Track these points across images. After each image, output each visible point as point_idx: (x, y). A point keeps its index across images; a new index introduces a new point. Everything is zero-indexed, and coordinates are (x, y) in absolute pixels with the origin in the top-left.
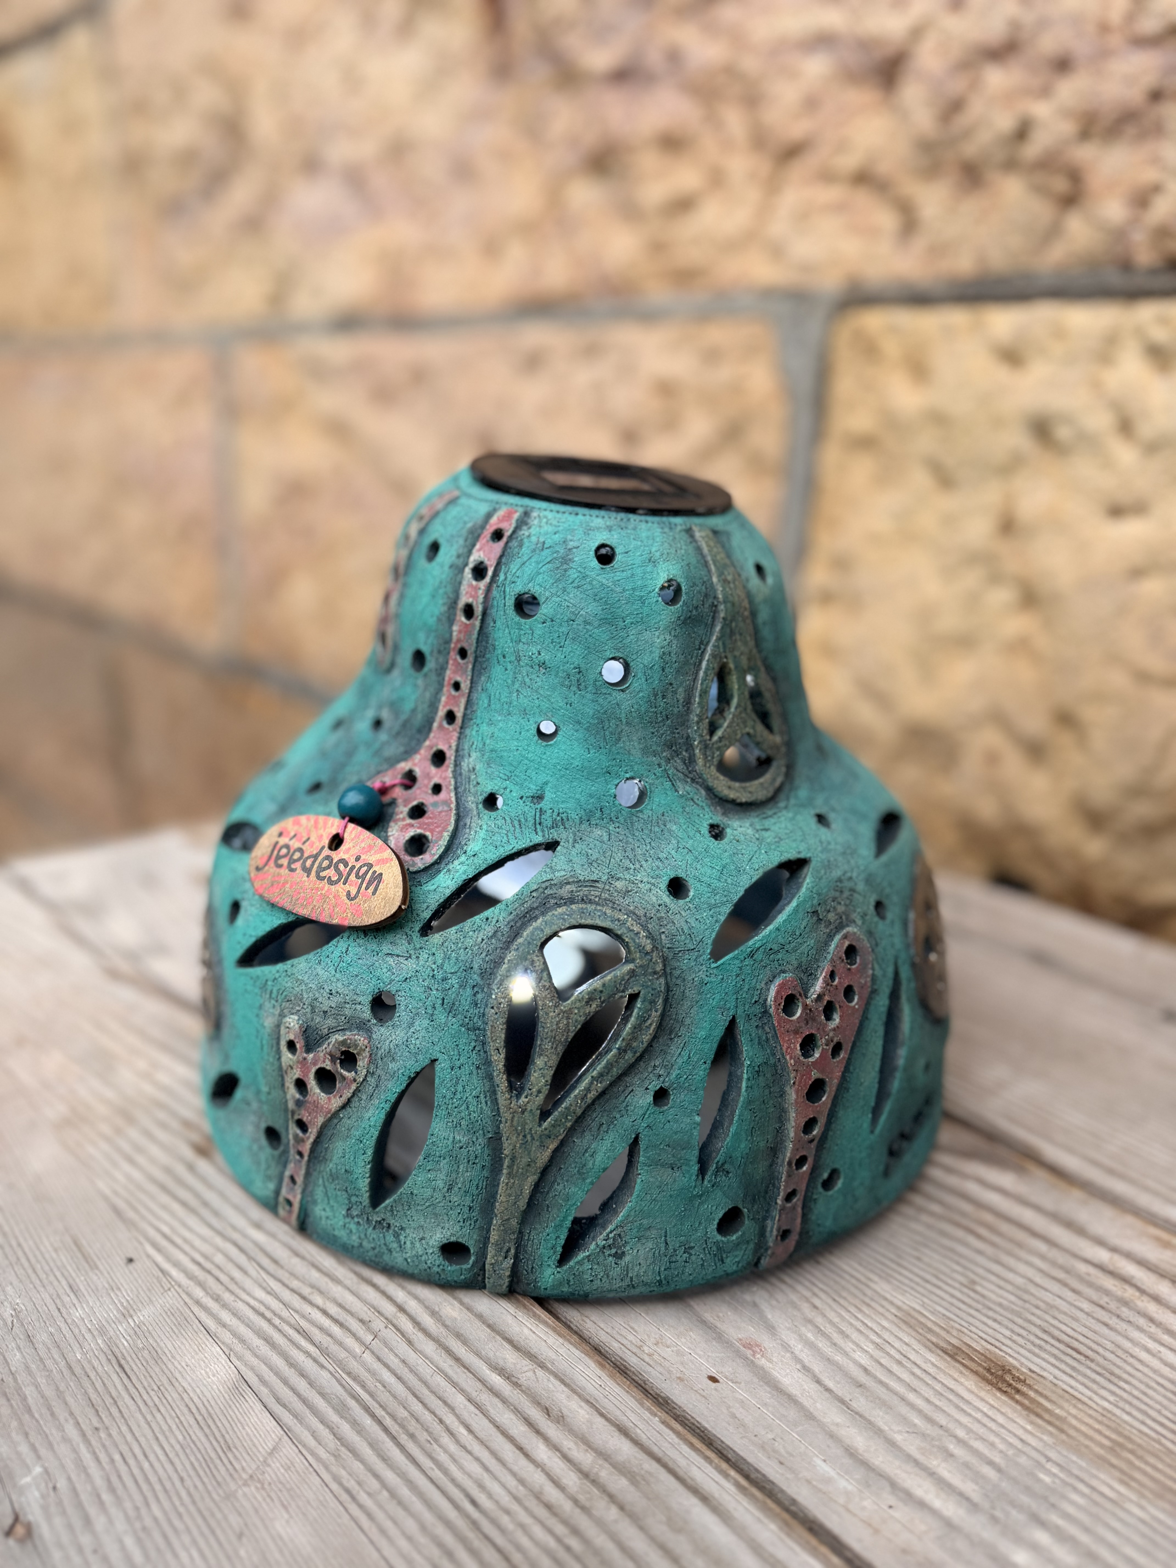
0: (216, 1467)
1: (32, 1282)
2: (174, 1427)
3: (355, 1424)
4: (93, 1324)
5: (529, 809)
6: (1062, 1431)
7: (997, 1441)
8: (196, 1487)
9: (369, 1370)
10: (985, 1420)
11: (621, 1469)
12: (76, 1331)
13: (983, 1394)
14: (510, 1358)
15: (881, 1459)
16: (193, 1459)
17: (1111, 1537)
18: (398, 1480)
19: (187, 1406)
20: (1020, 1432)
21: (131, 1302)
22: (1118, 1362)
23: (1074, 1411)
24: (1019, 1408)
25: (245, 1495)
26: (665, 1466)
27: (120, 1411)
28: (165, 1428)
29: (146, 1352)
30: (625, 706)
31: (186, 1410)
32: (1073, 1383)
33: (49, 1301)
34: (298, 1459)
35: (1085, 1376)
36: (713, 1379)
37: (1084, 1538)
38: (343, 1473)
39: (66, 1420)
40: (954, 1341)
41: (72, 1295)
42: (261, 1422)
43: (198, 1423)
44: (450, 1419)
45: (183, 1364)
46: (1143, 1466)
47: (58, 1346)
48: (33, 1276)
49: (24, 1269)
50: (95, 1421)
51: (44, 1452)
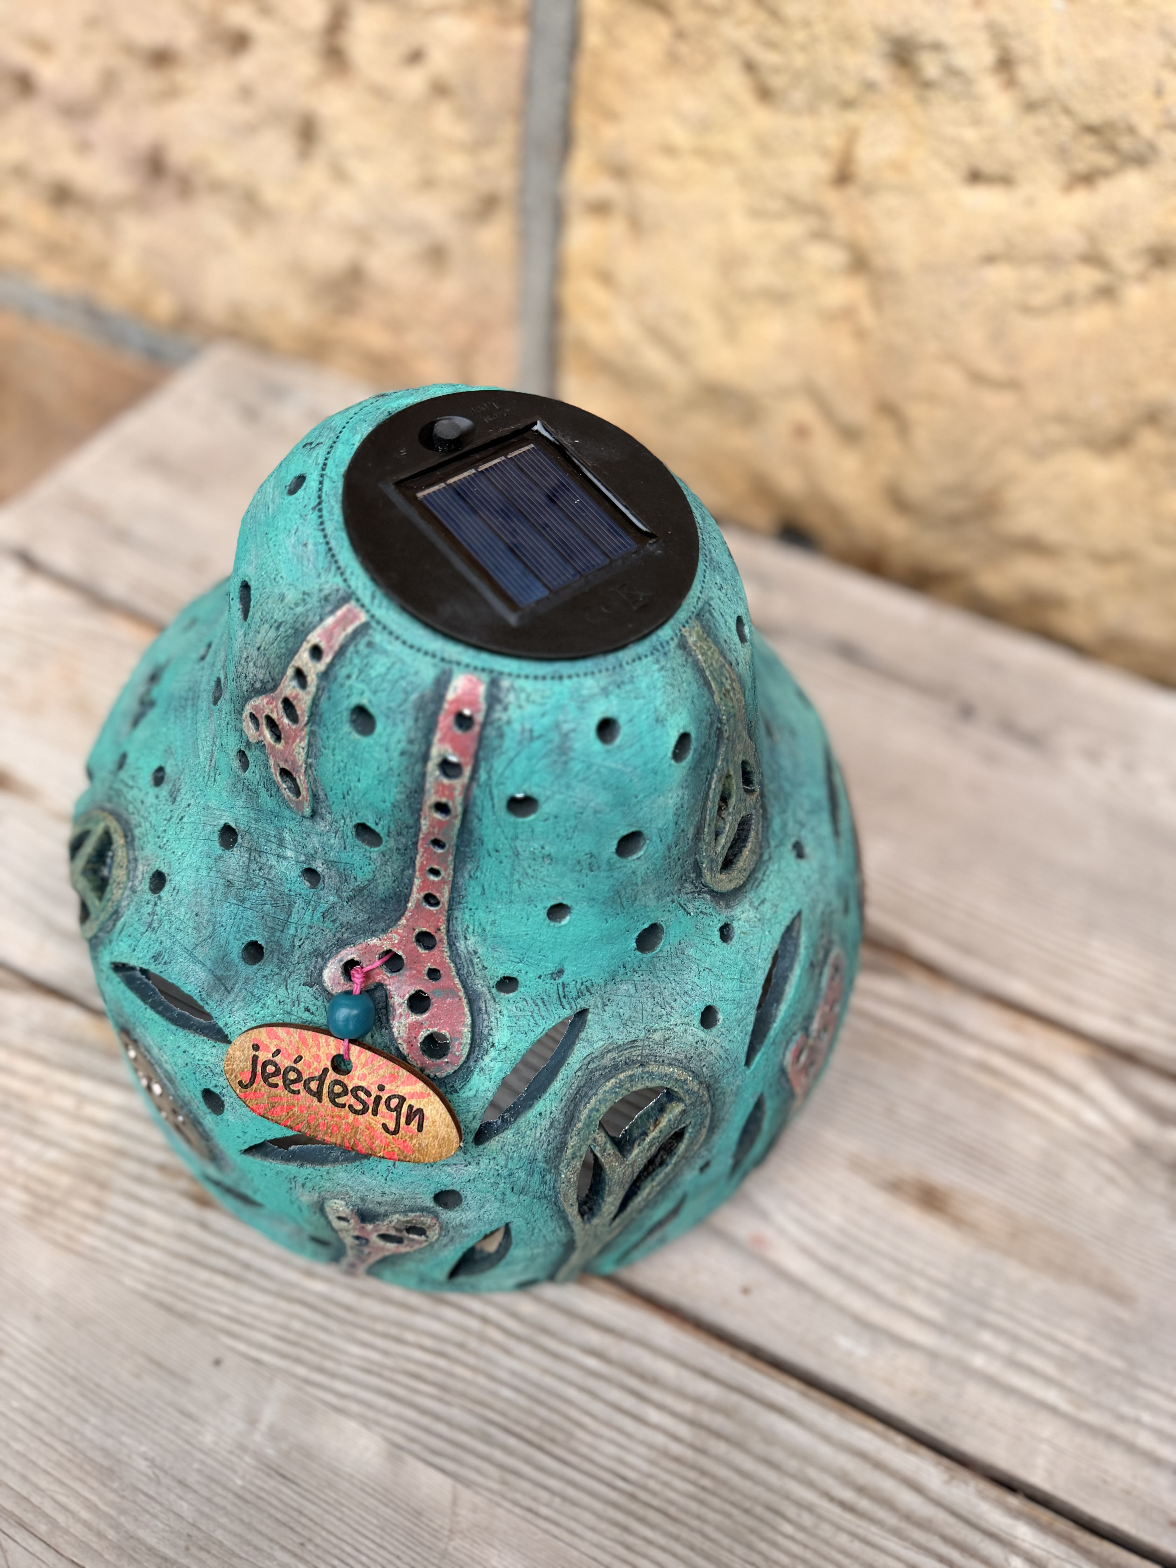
0: (420, 1535)
1: (142, 1424)
2: (364, 1514)
4: (230, 1445)
5: (551, 987)
7: (941, 1262)
8: (414, 1559)
9: (490, 1393)
11: (715, 1407)
12: (220, 1458)
13: (923, 1219)
14: (594, 1338)
16: (397, 1536)
18: (561, 1483)
19: (362, 1489)
21: (248, 1406)
24: (948, 1219)
25: (455, 1549)
26: (745, 1394)
27: (311, 1520)
29: (295, 1452)
30: (641, 871)
31: (364, 1495)
33: (172, 1436)
36: (746, 1291)
38: (518, 1496)
40: (892, 1174)
41: (188, 1421)
42: (432, 1479)
43: (381, 1502)
44: (574, 1414)
45: (334, 1450)
47: (213, 1480)
48: (137, 1415)
49: (124, 1412)
50: (295, 1537)
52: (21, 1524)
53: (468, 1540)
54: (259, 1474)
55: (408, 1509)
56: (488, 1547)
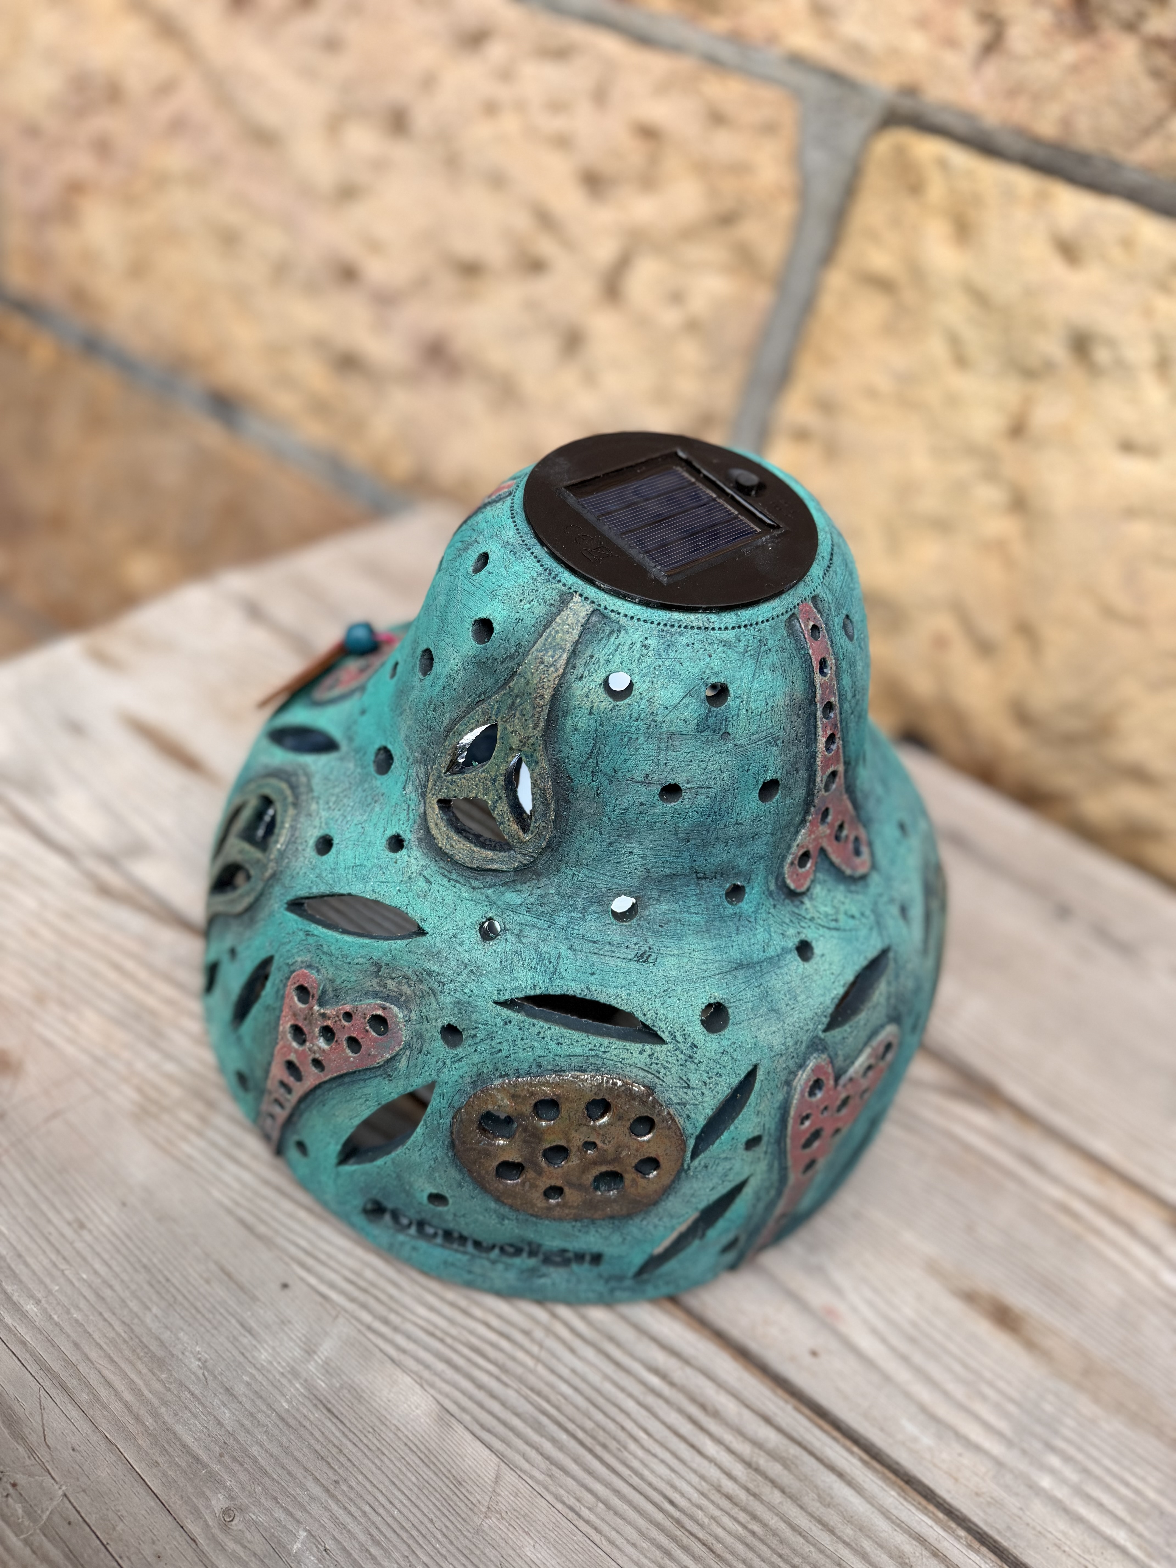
0: (456, 1505)
1: (201, 1325)
2: (404, 1469)
3: (554, 1441)
4: (283, 1367)
6: (1051, 1362)
7: (1010, 1377)
8: (445, 1526)
9: (548, 1385)
11: (773, 1455)
12: (271, 1377)
13: (996, 1335)
14: (660, 1358)
16: (433, 1499)
18: (607, 1490)
19: (406, 1444)
21: (308, 1336)
25: (490, 1527)
26: (806, 1449)
28: (396, 1471)
29: (345, 1391)
31: (407, 1450)
33: (229, 1345)
34: (520, 1485)
36: (814, 1354)
38: (562, 1492)
39: (306, 1478)
40: (968, 1286)
41: (247, 1334)
42: (477, 1452)
43: (423, 1461)
44: (629, 1425)
45: (385, 1399)
47: (261, 1397)
48: (199, 1316)
49: (187, 1310)
50: (330, 1473)
51: (299, 1514)
52: (64, 1387)
53: (504, 1522)
54: (307, 1403)
55: (449, 1475)
56: (524, 1535)
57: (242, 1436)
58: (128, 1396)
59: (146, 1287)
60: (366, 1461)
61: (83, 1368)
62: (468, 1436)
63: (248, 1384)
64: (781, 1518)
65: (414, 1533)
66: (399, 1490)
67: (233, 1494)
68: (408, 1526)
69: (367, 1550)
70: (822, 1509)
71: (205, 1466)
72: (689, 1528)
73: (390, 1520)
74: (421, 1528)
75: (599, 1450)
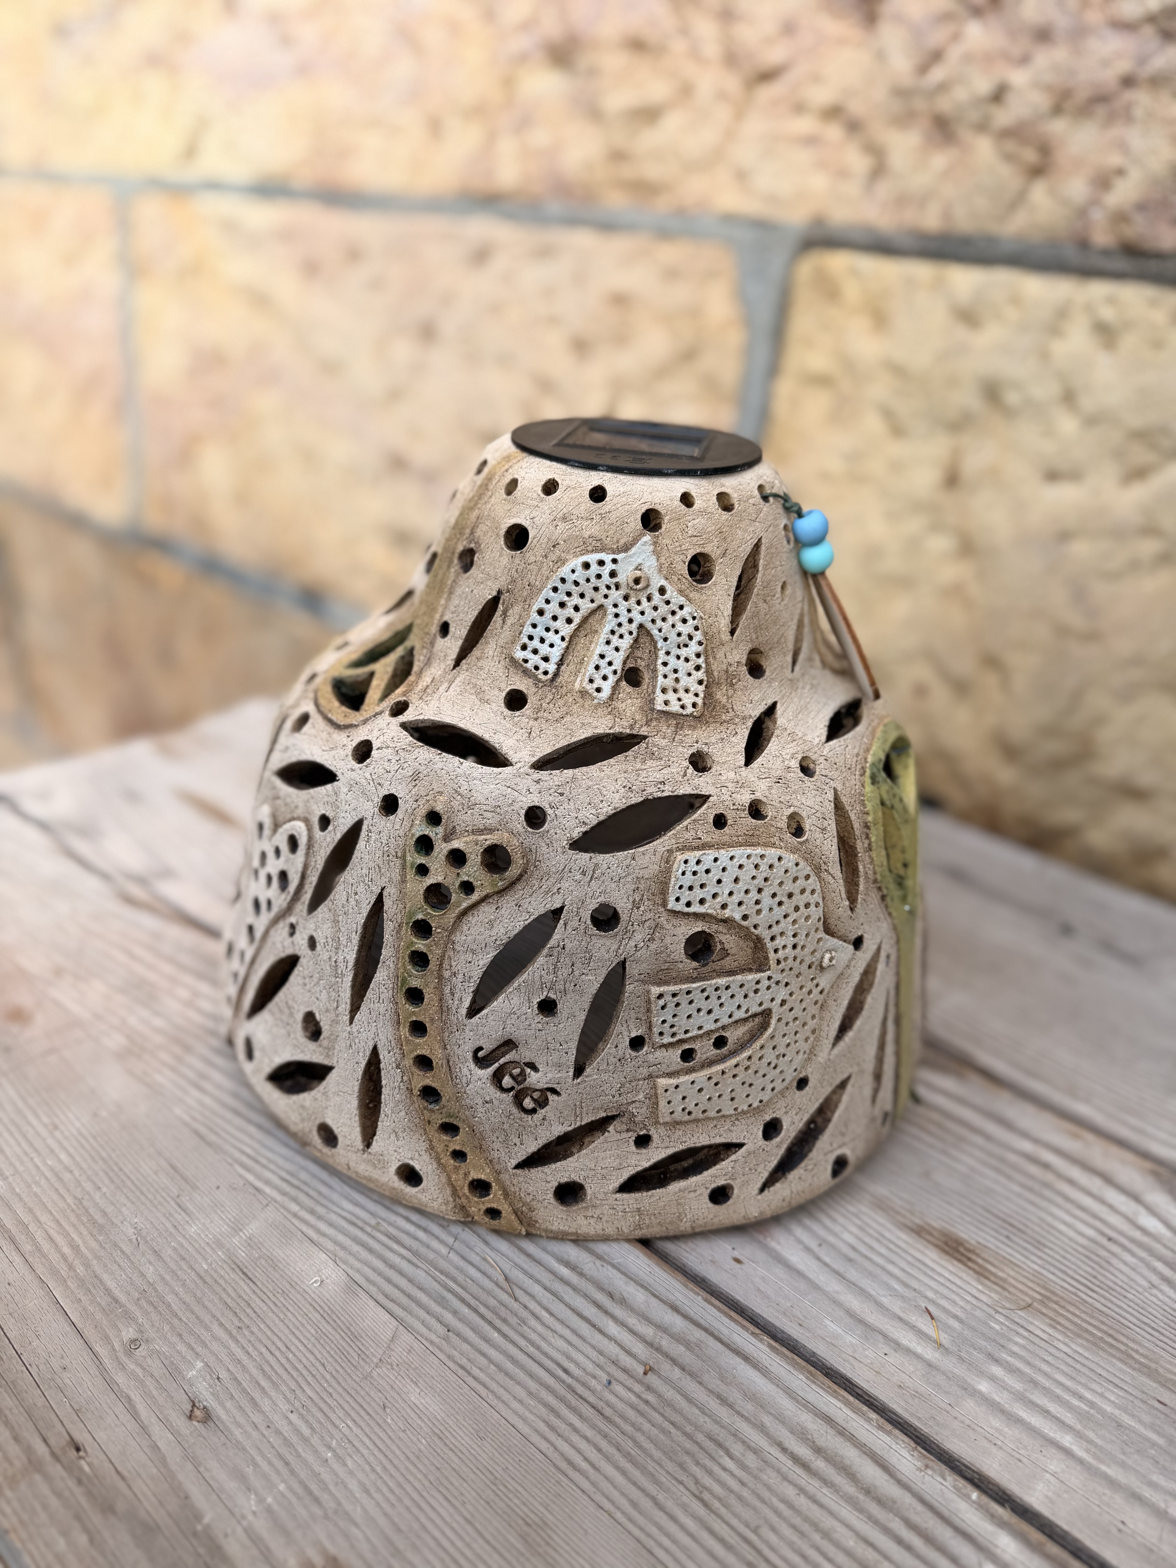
0: (349, 1354)
1: (143, 1203)
2: (305, 1322)
3: (455, 1313)
4: (209, 1239)
6: (1004, 1289)
7: (957, 1299)
8: (337, 1371)
9: (457, 1268)
10: (948, 1284)
11: (678, 1339)
12: (197, 1246)
13: (943, 1263)
15: (874, 1318)
16: (328, 1348)
17: (1045, 1367)
18: (501, 1356)
19: (311, 1305)
20: (974, 1292)
21: (237, 1217)
22: (1044, 1233)
23: (1012, 1273)
24: (971, 1272)
25: (379, 1375)
26: (712, 1334)
27: (255, 1312)
28: (298, 1325)
29: (263, 1262)
31: (311, 1309)
32: (1010, 1251)
33: (163, 1220)
34: (416, 1345)
35: (1018, 1244)
36: (738, 1261)
37: (1027, 1370)
38: (455, 1353)
39: (211, 1322)
40: (918, 1221)
41: (182, 1213)
42: (377, 1315)
43: (324, 1318)
44: (532, 1305)
45: (298, 1269)
46: (1065, 1313)
47: (184, 1259)
48: (142, 1198)
49: (132, 1192)
50: (236, 1321)
51: (199, 1349)
52: (13, 1240)
53: (394, 1372)
54: (225, 1266)
55: (347, 1331)
56: (411, 1383)
57: (160, 1287)
58: (66, 1250)
59: (101, 1174)
60: (270, 1314)
61: (32, 1227)
62: (372, 1303)
63: (175, 1249)
64: (677, 1391)
65: (305, 1372)
66: (297, 1338)
67: (142, 1329)
68: (300, 1367)
69: (257, 1382)
70: (723, 1386)
71: (122, 1306)
72: (579, 1392)
73: (284, 1361)
74: (311, 1369)
75: (498, 1323)
